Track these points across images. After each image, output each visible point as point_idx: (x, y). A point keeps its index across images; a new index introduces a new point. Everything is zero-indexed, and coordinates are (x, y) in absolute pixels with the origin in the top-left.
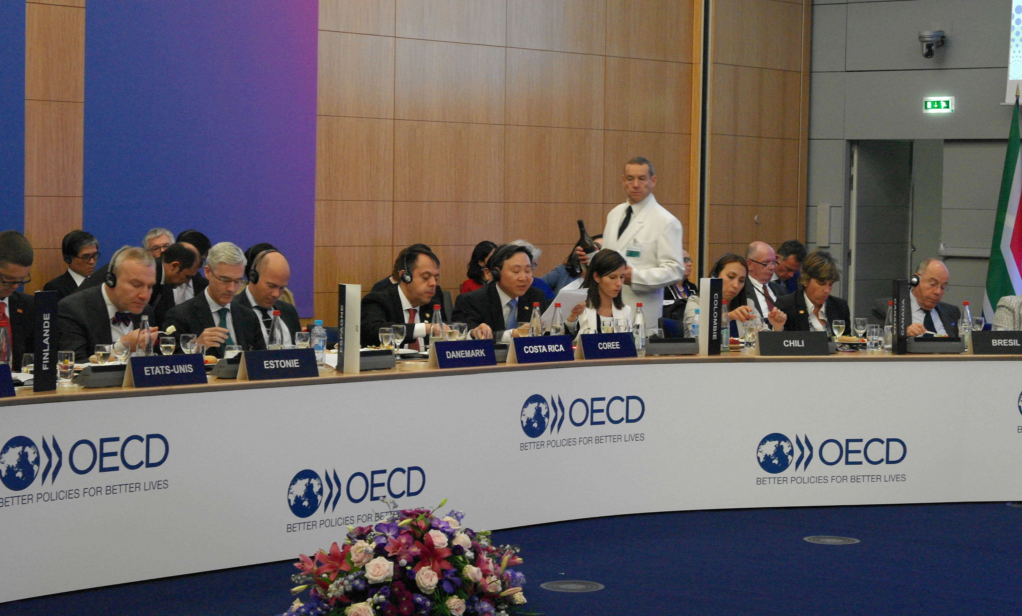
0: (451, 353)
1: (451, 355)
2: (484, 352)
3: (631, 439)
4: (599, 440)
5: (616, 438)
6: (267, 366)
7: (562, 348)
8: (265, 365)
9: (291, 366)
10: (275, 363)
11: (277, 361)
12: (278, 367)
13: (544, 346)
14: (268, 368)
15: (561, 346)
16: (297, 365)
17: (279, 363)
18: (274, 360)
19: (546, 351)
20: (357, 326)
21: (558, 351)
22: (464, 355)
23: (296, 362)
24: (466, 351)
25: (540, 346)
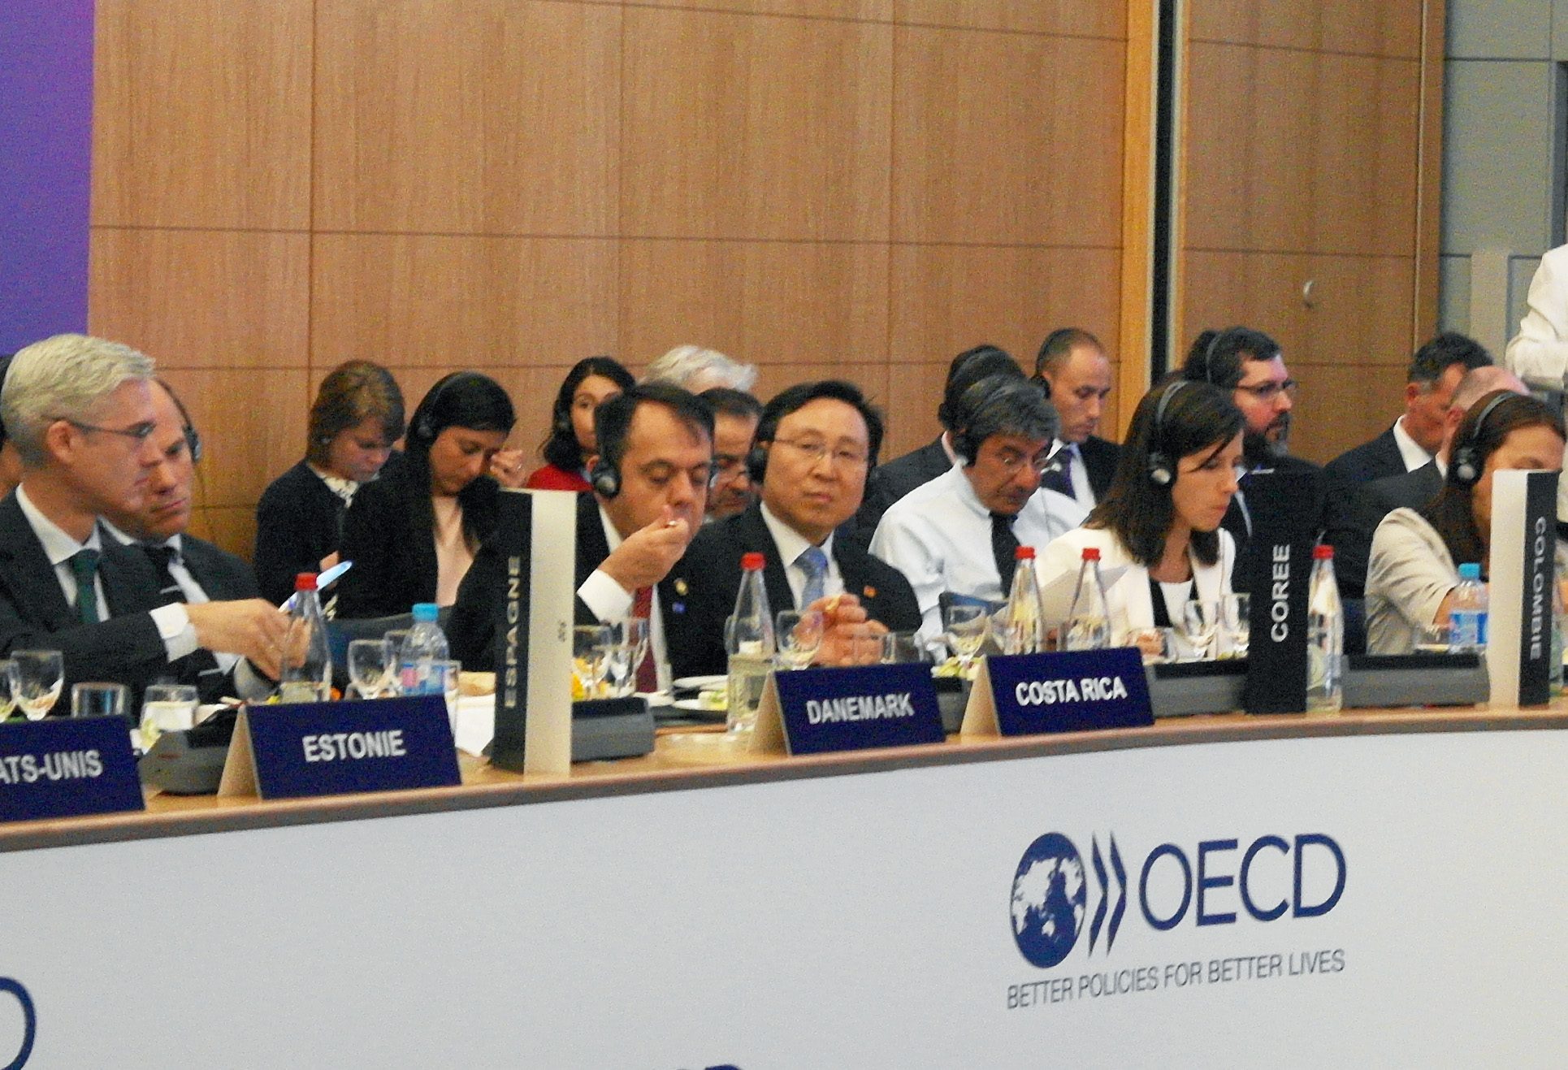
0: (821, 706)
1: (821, 712)
2: (911, 701)
3: (1307, 969)
4: (1219, 971)
5: (1267, 965)
6: (314, 753)
7: (1119, 690)
8: (308, 749)
9: (380, 754)
10: (335, 744)
11: (340, 737)
12: (343, 756)
13: (1070, 684)
14: (316, 758)
15: (1117, 681)
16: (399, 747)
17: (346, 742)
18: (332, 733)
19: (1077, 699)
20: (563, 625)
21: (1108, 697)
22: (857, 712)
23: (396, 738)
24: (861, 700)
25: (1060, 683)
